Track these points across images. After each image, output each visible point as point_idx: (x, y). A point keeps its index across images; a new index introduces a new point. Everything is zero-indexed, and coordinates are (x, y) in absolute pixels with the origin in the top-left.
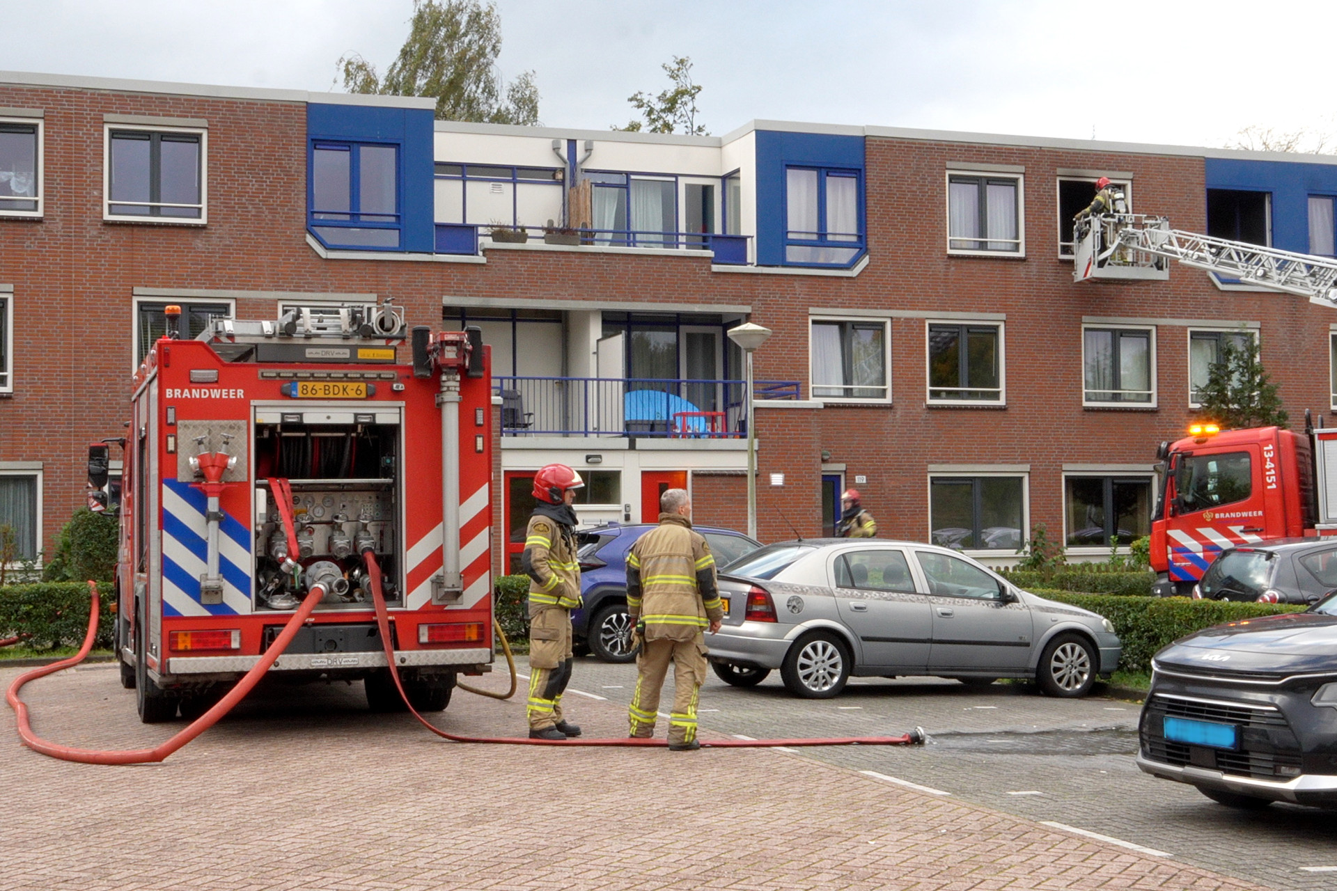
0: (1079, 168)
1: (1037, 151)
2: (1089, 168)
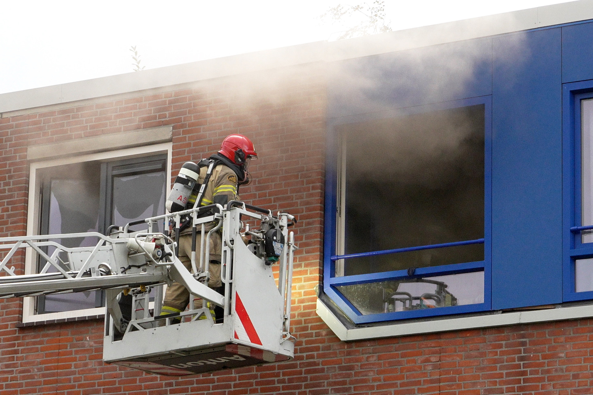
0: (70, 138)
2: (88, 135)
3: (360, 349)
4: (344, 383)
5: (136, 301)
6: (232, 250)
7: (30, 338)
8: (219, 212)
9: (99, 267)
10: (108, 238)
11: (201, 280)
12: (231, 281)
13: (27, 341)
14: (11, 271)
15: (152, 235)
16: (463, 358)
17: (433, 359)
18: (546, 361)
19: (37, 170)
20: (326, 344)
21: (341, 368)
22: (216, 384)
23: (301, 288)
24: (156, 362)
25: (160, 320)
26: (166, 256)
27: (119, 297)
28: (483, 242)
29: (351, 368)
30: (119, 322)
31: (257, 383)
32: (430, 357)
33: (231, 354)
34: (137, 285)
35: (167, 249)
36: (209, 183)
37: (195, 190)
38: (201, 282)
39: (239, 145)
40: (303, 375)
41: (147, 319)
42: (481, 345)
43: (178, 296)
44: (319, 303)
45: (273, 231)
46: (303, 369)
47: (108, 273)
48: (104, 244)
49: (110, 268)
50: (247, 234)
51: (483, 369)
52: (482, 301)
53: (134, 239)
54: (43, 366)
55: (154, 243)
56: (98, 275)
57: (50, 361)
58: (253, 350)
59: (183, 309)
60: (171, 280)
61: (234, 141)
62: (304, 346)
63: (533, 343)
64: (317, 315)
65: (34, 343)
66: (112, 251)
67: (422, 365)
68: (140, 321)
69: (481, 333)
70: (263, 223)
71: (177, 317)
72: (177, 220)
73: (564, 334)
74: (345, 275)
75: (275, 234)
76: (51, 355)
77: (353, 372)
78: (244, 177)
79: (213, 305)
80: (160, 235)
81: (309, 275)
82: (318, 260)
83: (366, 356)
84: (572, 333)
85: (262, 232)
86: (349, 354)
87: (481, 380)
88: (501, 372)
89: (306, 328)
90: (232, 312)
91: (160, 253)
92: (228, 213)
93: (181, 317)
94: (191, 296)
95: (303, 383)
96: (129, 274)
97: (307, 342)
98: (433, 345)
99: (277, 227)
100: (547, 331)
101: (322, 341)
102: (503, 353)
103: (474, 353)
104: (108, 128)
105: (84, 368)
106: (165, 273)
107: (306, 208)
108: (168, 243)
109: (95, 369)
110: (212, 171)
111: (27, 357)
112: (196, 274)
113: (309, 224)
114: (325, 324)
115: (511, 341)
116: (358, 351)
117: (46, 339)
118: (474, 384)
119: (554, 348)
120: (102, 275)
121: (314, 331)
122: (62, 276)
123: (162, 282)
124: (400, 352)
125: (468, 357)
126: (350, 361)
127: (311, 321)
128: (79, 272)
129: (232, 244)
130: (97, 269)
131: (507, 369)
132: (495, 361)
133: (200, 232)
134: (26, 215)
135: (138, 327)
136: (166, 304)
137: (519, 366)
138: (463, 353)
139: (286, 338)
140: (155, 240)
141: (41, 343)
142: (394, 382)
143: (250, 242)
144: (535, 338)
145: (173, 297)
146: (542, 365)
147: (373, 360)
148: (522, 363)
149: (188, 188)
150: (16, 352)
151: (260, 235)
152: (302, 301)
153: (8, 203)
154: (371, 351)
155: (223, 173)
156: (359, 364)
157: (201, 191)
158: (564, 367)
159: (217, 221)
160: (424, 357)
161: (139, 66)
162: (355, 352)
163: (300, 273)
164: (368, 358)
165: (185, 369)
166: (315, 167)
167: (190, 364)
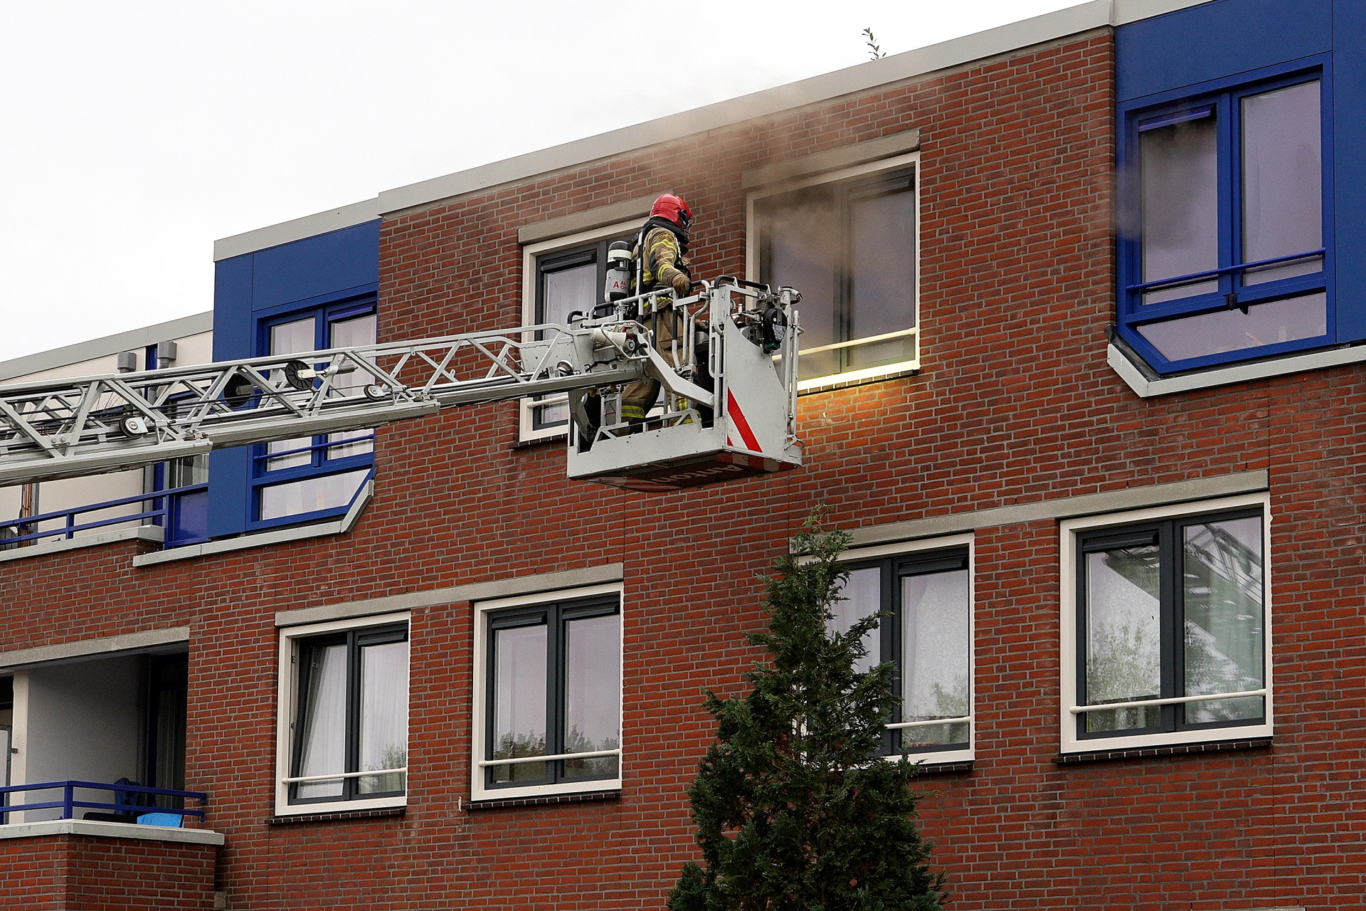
3: (1166, 406)
4: (1146, 453)
5: (605, 403)
6: (722, 336)
8: (704, 290)
9: (558, 366)
11: (684, 375)
12: (721, 375)
14: (451, 376)
15: (623, 324)
16: (1299, 410)
17: (1260, 414)
20: (1122, 404)
21: (1141, 434)
22: (984, 464)
23: (1087, 331)
24: (630, 477)
26: (640, 348)
27: (584, 399)
29: (1154, 433)
30: (586, 428)
31: (1036, 460)
32: (1256, 412)
33: (725, 465)
34: (606, 385)
35: (641, 339)
38: (684, 377)
40: (1094, 446)
41: (620, 425)
42: (1322, 391)
44: (1112, 349)
45: (773, 311)
47: (570, 372)
49: (571, 366)
50: (740, 316)
51: (1325, 423)
52: (1324, 333)
53: (600, 329)
55: (625, 334)
56: (557, 376)
58: (751, 458)
64: (1109, 366)
66: (573, 345)
67: (1246, 422)
68: (610, 427)
69: (1322, 375)
70: (760, 301)
72: (653, 301)
75: (775, 315)
77: (1157, 438)
79: (700, 405)
80: (632, 323)
81: (1098, 314)
83: (1173, 415)
85: (759, 313)
86: (1151, 414)
87: (1323, 439)
88: (1350, 425)
89: (1095, 384)
90: (724, 414)
91: (633, 345)
92: (716, 291)
95: (1094, 457)
96: (595, 372)
97: (1097, 403)
98: (1259, 396)
99: (777, 306)
101: (1117, 400)
102: (1350, 401)
103: (1312, 403)
106: (639, 368)
107: (1092, 225)
108: (641, 332)
112: (679, 368)
113: (1096, 245)
114: (1120, 378)
116: (1163, 410)
118: (1314, 444)
120: (562, 375)
121: (1106, 388)
122: (513, 380)
124: (1217, 408)
125: (1306, 408)
126: (1152, 423)
127: (1102, 374)
128: (534, 373)
129: (722, 330)
130: (555, 369)
131: (1357, 422)
132: (1343, 412)
133: (681, 316)
135: (609, 434)
138: (1299, 404)
139: (792, 443)
140: (625, 329)
142: (1210, 447)
143: (744, 326)
147: (1181, 421)
151: (756, 317)
152: (1089, 349)
153: (722, 247)
154: (1179, 409)
156: (1164, 427)
159: (702, 301)
160: (1247, 413)
161: (878, 53)
162: (1158, 410)
163: (1087, 312)
164: (1176, 417)
165: (668, 484)
166: (1102, 169)
167: (675, 477)
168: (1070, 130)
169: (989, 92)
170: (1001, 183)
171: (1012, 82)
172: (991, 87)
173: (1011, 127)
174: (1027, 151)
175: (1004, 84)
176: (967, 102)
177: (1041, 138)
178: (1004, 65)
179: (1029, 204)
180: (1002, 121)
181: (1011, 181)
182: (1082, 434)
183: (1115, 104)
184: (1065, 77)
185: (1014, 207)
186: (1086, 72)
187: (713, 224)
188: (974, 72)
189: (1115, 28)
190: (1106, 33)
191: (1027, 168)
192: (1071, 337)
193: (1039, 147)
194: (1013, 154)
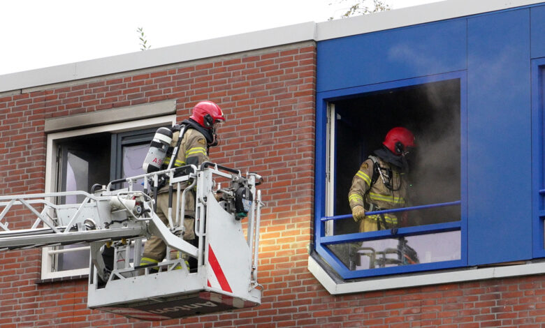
0: (83, 112)
1: (16, 98)
2: (100, 108)
3: (348, 302)
5: (118, 252)
6: (205, 207)
7: (48, 293)
8: (193, 172)
9: (85, 223)
10: (92, 196)
11: (177, 233)
12: (204, 235)
13: (46, 296)
14: (5, 226)
15: (132, 193)
16: (442, 309)
17: (415, 311)
18: (518, 312)
19: (54, 141)
20: (317, 298)
21: (331, 319)
23: (293, 246)
24: (135, 308)
25: (140, 270)
26: (145, 212)
27: (102, 249)
28: (459, 204)
29: (340, 319)
30: (102, 271)
32: (412, 309)
33: (205, 301)
34: (118, 238)
35: (146, 206)
36: (181, 146)
37: (169, 151)
38: (176, 235)
39: (208, 110)
40: (297, 326)
41: (128, 268)
42: (458, 298)
43: (156, 248)
44: (310, 260)
45: (242, 189)
46: (297, 321)
47: (93, 227)
48: (89, 202)
49: (95, 223)
50: (219, 192)
51: (460, 320)
52: (459, 258)
53: (116, 197)
54: (60, 318)
55: (134, 201)
56: (84, 230)
57: (67, 315)
58: (224, 297)
59: (161, 260)
60: (150, 234)
61: (204, 108)
62: (297, 299)
63: (506, 296)
64: (309, 271)
65: (52, 298)
66: (96, 208)
67: (405, 316)
68: (121, 271)
69: (459, 286)
70: (234, 182)
71: (155, 267)
72: (155, 179)
73: (533, 288)
74: (334, 234)
75: (244, 192)
76: (68, 308)
77: (342, 323)
78: (213, 140)
79: (187, 256)
80: (140, 193)
81: (301, 235)
82: (309, 221)
83: (354, 308)
84: (541, 287)
85: (233, 190)
86: (338, 306)
88: (477, 322)
89: (298, 283)
90: (205, 263)
91: (140, 209)
92: (202, 173)
93: (159, 267)
94: (168, 248)
96: (112, 229)
97: (300, 296)
98: (414, 298)
99: (246, 186)
100: (518, 285)
101: (314, 295)
102: (478, 305)
103: (452, 305)
104: (118, 102)
105: (98, 320)
106: (144, 227)
107: (298, 174)
108: (146, 201)
109: (107, 321)
110: (183, 135)
111: (45, 311)
112: (173, 228)
113: (301, 188)
114: (316, 280)
115: (486, 294)
116: (347, 304)
117: (62, 294)
119: (525, 300)
120: (87, 229)
121: (306, 286)
122: (52, 231)
123: (142, 235)
124: (384, 305)
125: (447, 308)
126: (338, 313)
127: (303, 277)
128: (67, 227)
129: (206, 201)
130: (83, 224)
131: (482, 320)
132: (471, 313)
133: (176, 191)
134: (44, 181)
135: (119, 276)
136: (145, 256)
137: (493, 317)
138: (442, 305)
139: (253, 286)
140: (135, 197)
141: (58, 297)
143: (221, 199)
144: (507, 292)
145: (151, 250)
146: (514, 316)
147: (359, 312)
148: (496, 314)
149: (163, 151)
150: (36, 306)
151: (231, 193)
152: (295, 259)
153: (28, 171)
154: (358, 304)
155: (193, 136)
156: (347, 315)
157: (174, 153)
158: (534, 317)
159: (191, 180)
160: (406, 309)
161: (146, 45)
162: (343, 304)
163: (293, 233)
164: (355, 310)
165: (163, 315)
166: (306, 136)
167: (166, 310)
168: (284, 109)
169: (227, 79)
170: (235, 141)
171: (243, 73)
172: (229, 75)
173: (242, 103)
174: (253, 120)
175: (239, 74)
176: (211, 84)
177: (264, 112)
178: (238, 61)
179: (253, 157)
180: (236, 98)
181: (241, 140)
182: (288, 318)
183: (316, 94)
184: (281, 72)
185: (243, 158)
186: (297, 70)
187: (22, 154)
188: (217, 64)
189: (317, 42)
190: (311, 45)
191: (253, 132)
192: (281, 250)
193: (263, 118)
194: (243, 121)
